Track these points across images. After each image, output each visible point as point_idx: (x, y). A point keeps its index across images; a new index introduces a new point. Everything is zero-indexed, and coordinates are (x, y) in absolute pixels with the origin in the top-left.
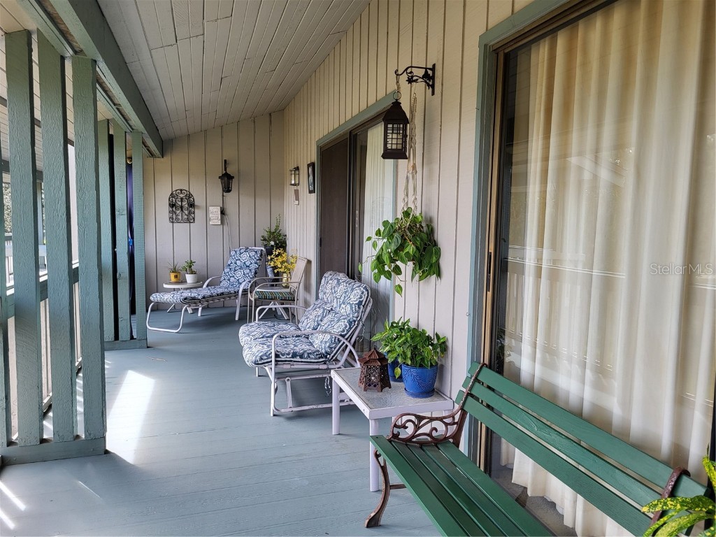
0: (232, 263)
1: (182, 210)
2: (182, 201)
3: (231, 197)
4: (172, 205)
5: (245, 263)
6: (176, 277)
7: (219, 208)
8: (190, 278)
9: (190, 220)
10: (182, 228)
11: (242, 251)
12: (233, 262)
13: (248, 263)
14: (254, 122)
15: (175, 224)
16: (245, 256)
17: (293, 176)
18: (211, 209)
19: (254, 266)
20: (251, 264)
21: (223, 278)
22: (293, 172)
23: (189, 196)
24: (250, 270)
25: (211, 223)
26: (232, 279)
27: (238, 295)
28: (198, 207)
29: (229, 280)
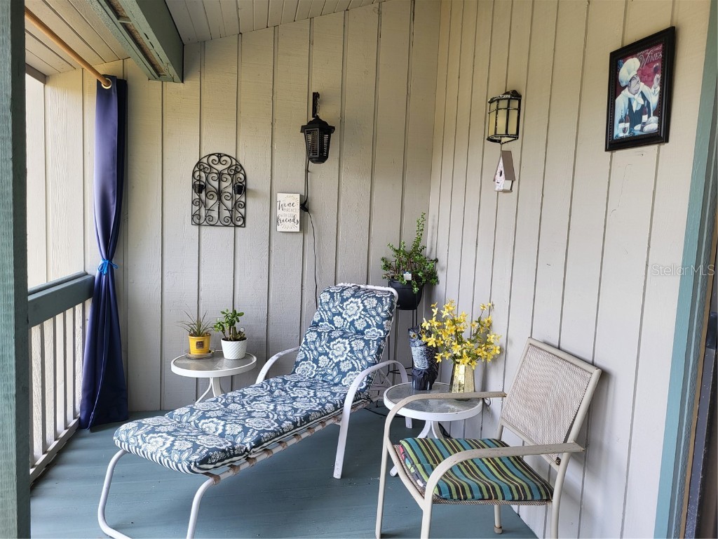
0: (322, 320)
1: (220, 199)
2: (220, 180)
3: (324, 173)
4: (199, 188)
5: (352, 323)
6: (200, 345)
7: (298, 196)
8: (230, 349)
9: (236, 220)
10: (217, 237)
11: (346, 294)
12: (325, 317)
13: (360, 325)
14: (380, 13)
15: (203, 229)
16: (353, 309)
17: (502, 114)
18: (282, 198)
19: (374, 334)
20: (369, 326)
21: (300, 356)
22: (503, 104)
23: (237, 168)
24: (367, 343)
25: (280, 228)
26: (323, 360)
27: (341, 413)
28: (255, 194)
29: (316, 361)
